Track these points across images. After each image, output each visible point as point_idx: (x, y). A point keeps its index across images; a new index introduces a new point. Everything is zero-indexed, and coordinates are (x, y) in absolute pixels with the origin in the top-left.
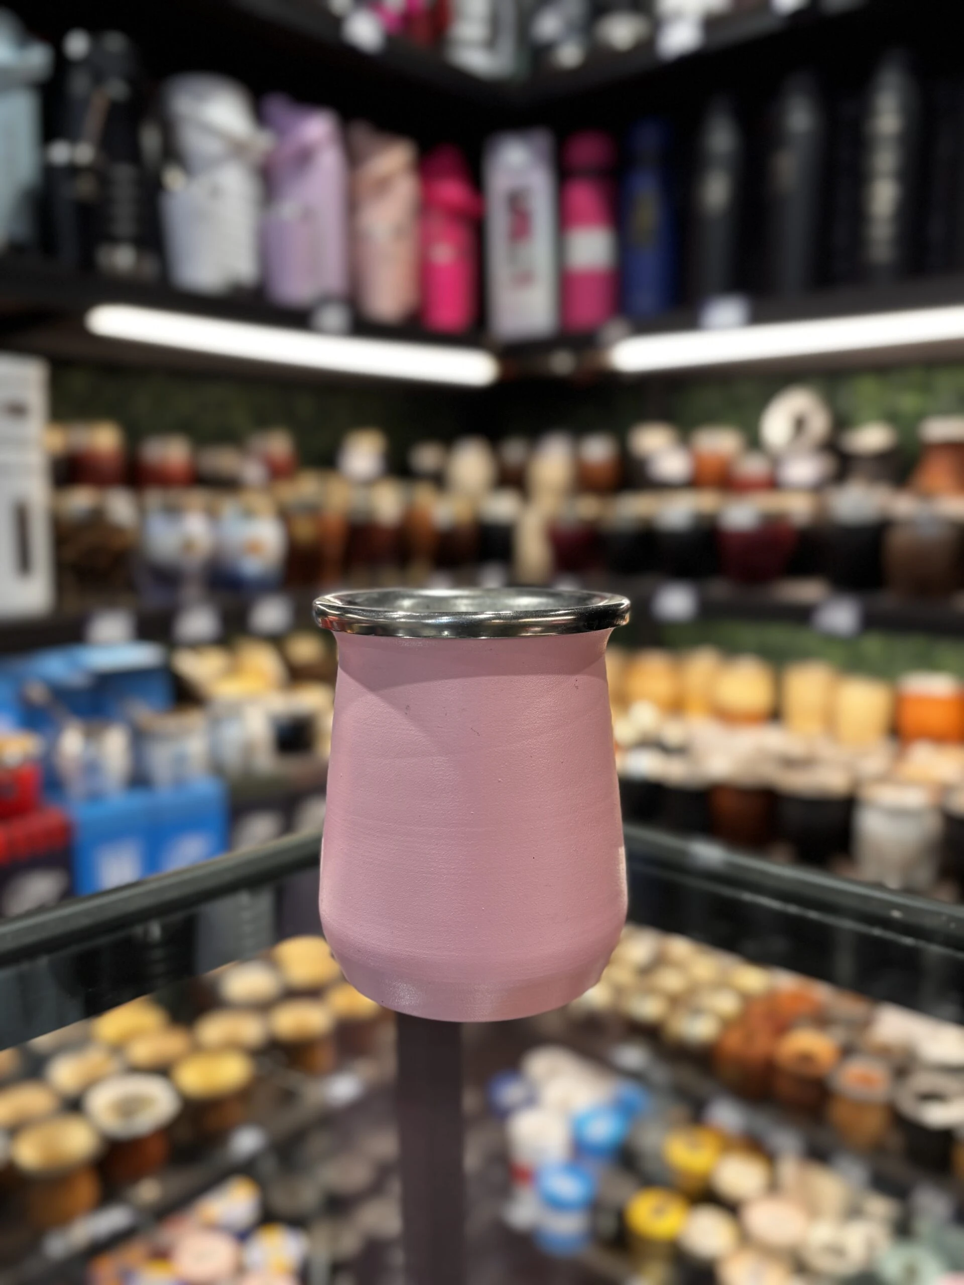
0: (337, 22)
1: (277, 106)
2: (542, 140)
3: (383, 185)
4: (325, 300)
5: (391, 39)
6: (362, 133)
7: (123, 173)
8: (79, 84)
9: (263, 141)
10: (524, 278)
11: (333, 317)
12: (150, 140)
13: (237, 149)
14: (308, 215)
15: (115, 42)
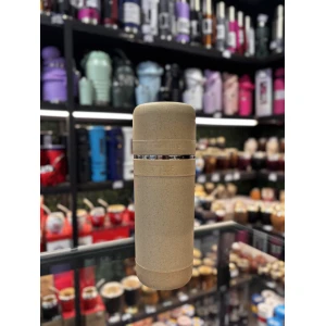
0: (221, 53)
1: (207, 72)
2: (269, 71)
3: (230, 85)
4: (217, 111)
5: (232, 55)
6: (225, 75)
7: (176, 91)
8: (168, 74)
9: (204, 80)
10: (264, 102)
11: (218, 115)
12: (181, 83)
13: (199, 82)
14: (213, 94)
15: (175, 66)
